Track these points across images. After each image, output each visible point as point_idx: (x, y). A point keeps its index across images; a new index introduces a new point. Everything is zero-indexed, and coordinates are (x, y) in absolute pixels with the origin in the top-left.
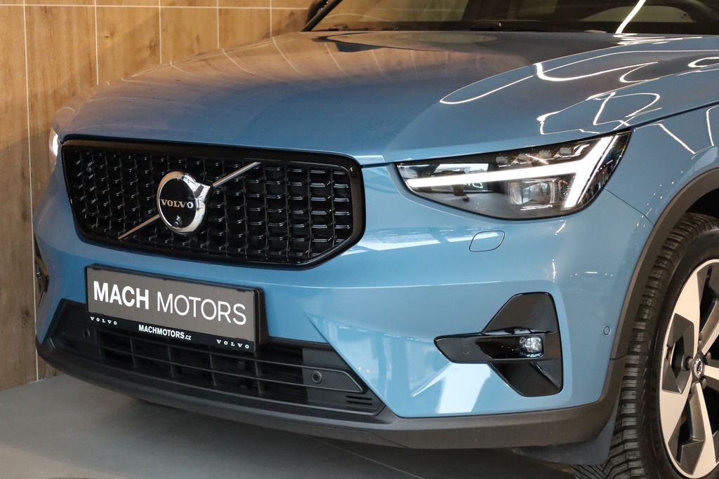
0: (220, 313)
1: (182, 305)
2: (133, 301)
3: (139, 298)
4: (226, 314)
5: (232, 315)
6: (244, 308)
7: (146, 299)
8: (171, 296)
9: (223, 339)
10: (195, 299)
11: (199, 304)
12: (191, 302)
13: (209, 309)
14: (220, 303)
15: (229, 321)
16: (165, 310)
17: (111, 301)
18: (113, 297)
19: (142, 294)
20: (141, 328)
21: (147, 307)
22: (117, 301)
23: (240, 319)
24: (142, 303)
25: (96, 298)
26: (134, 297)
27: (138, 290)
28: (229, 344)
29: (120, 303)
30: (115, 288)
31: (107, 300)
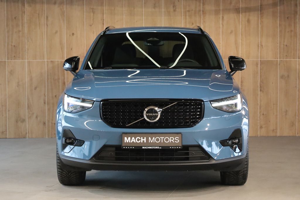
0: (171, 140)
1: (158, 140)
2: (140, 141)
3: (142, 140)
4: (173, 140)
5: (174, 141)
6: (178, 138)
7: (145, 140)
8: (154, 138)
9: (172, 147)
10: (162, 138)
11: (163, 139)
12: (161, 139)
13: (167, 140)
14: (170, 138)
15: (174, 142)
16: (152, 142)
17: (131, 142)
18: (132, 141)
19: (143, 138)
20: (143, 148)
21: (145, 142)
22: (134, 142)
23: (177, 141)
24: (143, 141)
25: (125, 142)
26: (141, 140)
27: (142, 138)
28: (174, 147)
29: (135, 142)
30: (133, 138)
31: (130, 142)
